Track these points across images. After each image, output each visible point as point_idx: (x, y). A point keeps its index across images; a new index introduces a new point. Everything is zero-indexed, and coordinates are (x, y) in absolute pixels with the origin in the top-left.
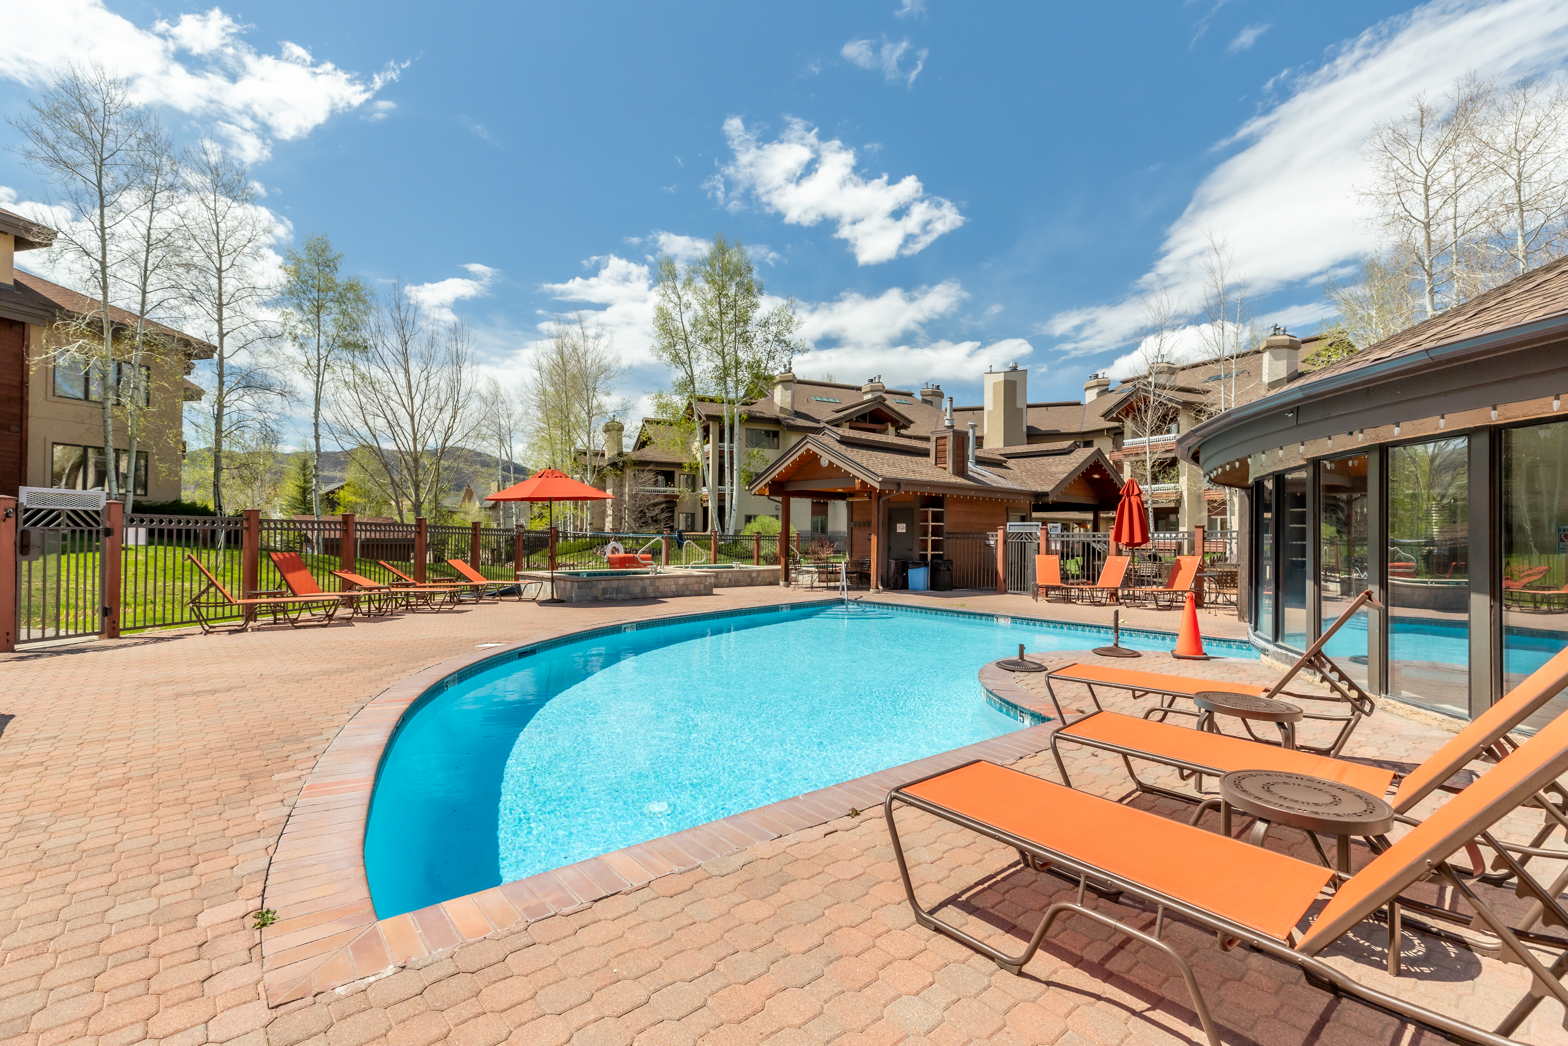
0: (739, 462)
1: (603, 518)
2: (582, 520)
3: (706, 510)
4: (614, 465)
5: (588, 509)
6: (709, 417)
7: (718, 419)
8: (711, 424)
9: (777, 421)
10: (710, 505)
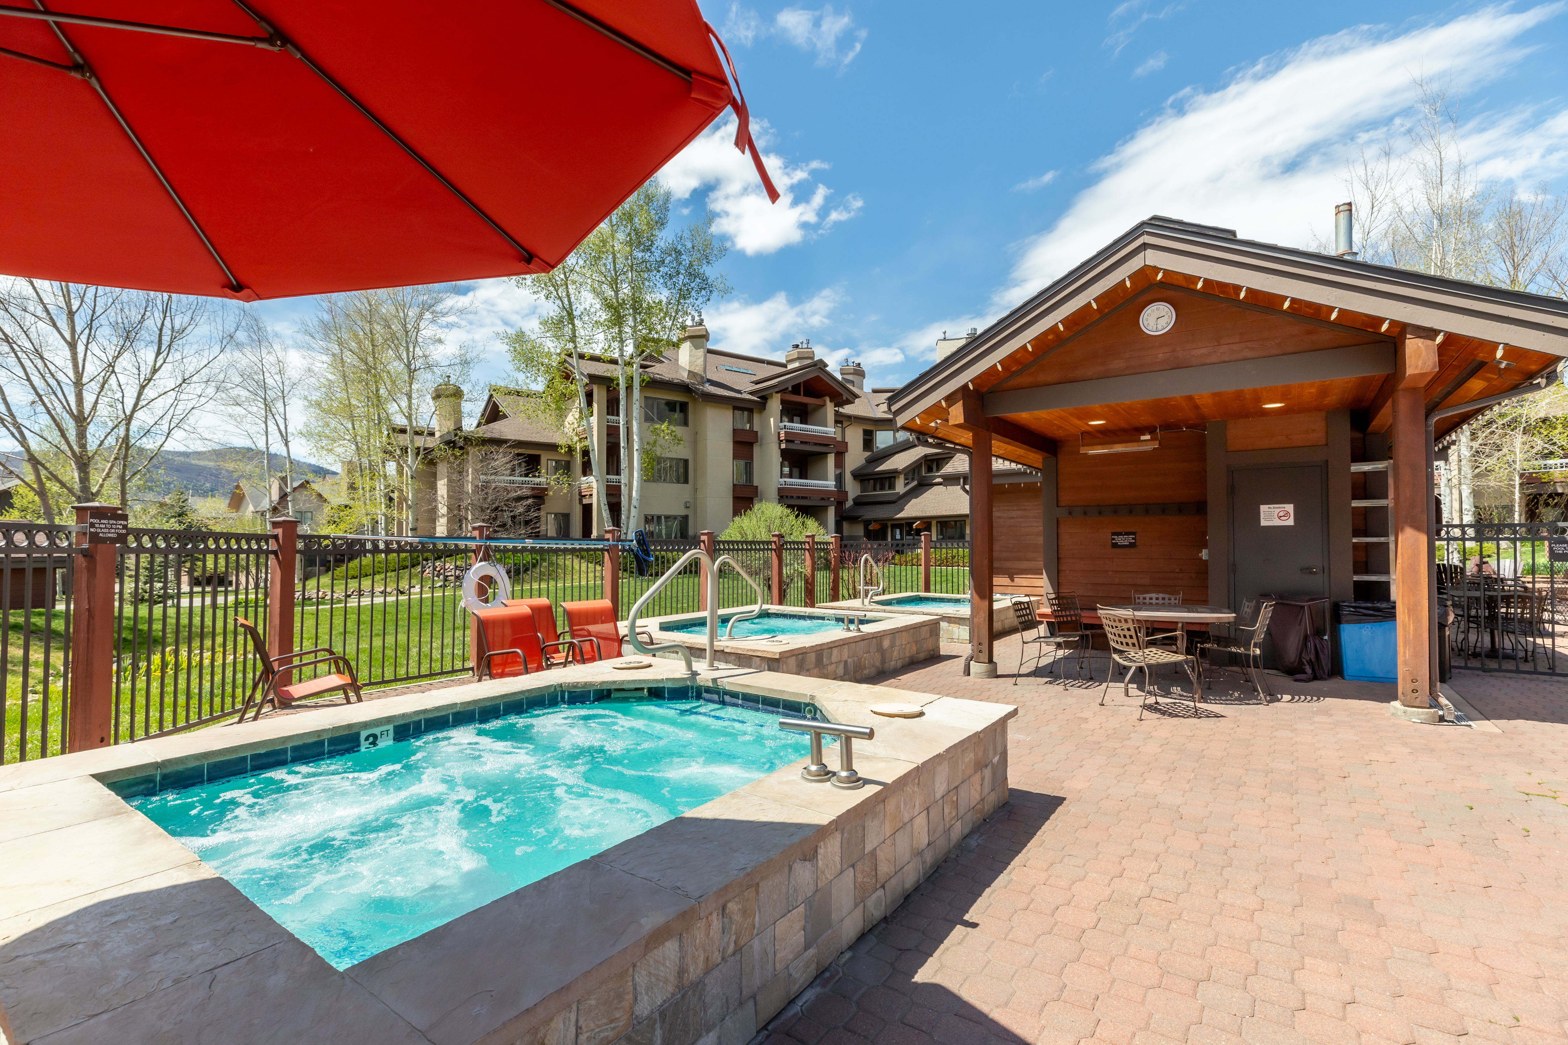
0: (641, 439)
1: (433, 520)
2: (400, 524)
3: (587, 510)
4: (450, 444)
5: (409, 507)
6: (594, 379)
7: (607, 383)
8: (595, 389)
9: (684, 388)
10: (594, 500)
